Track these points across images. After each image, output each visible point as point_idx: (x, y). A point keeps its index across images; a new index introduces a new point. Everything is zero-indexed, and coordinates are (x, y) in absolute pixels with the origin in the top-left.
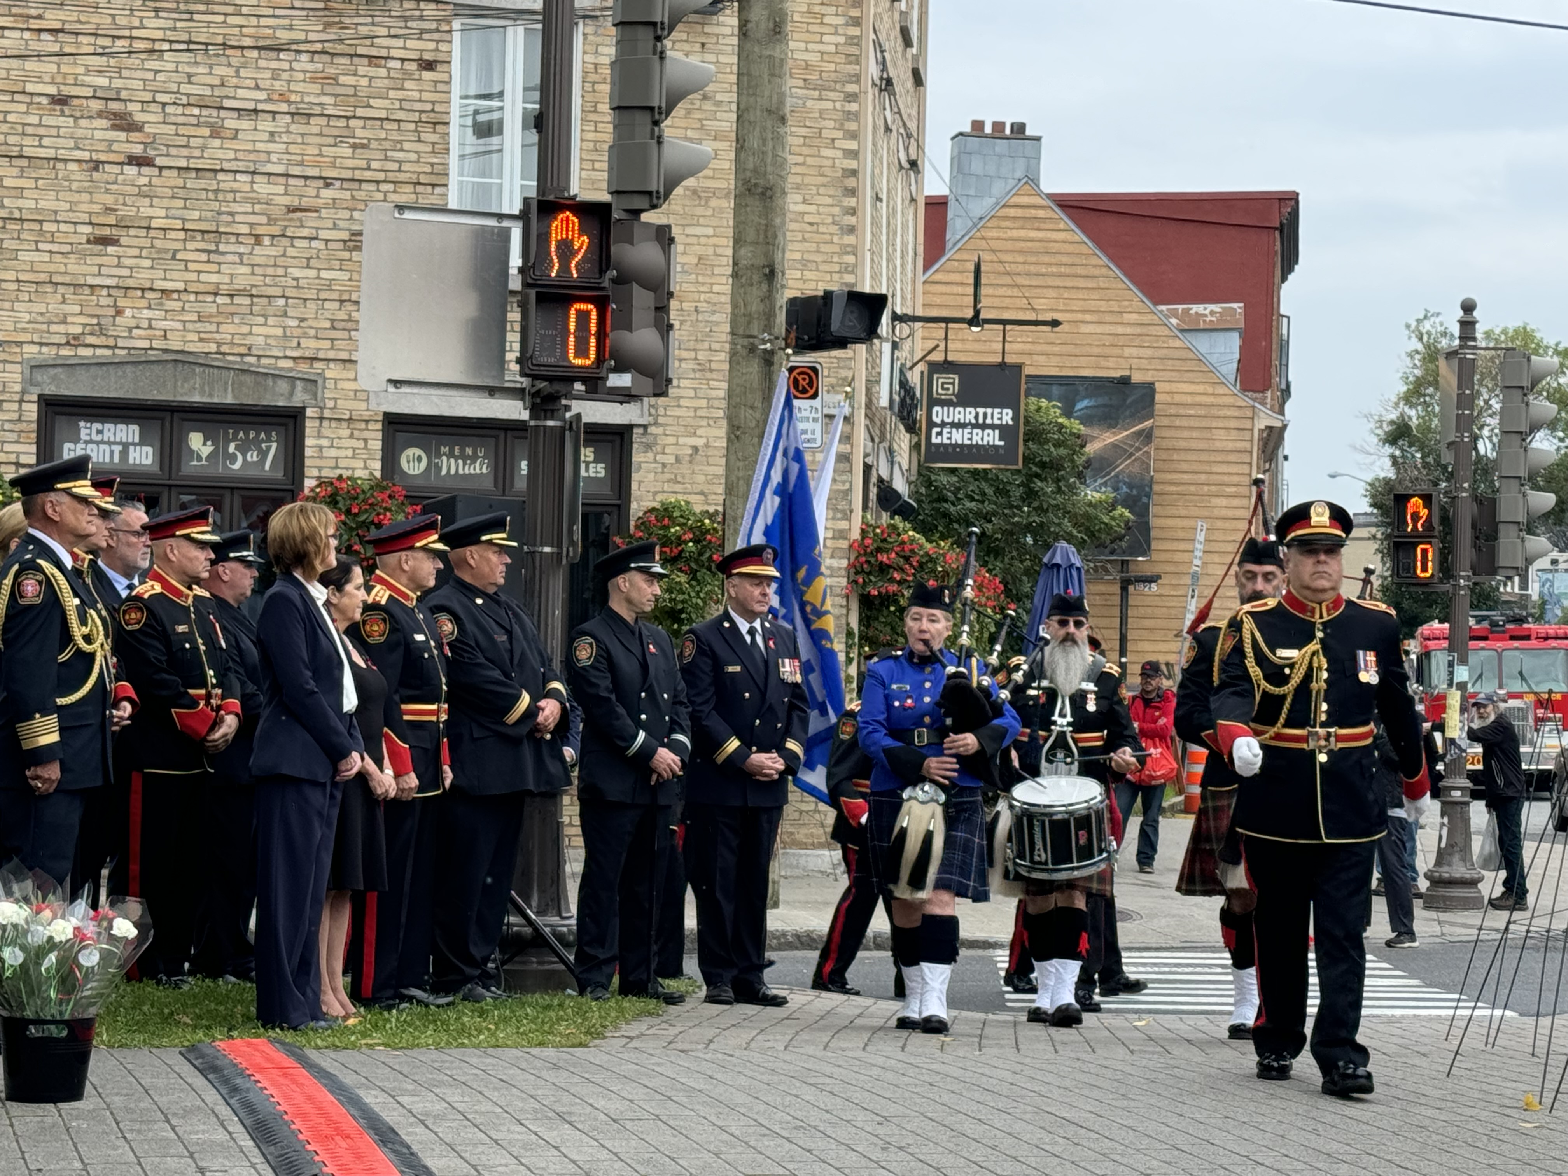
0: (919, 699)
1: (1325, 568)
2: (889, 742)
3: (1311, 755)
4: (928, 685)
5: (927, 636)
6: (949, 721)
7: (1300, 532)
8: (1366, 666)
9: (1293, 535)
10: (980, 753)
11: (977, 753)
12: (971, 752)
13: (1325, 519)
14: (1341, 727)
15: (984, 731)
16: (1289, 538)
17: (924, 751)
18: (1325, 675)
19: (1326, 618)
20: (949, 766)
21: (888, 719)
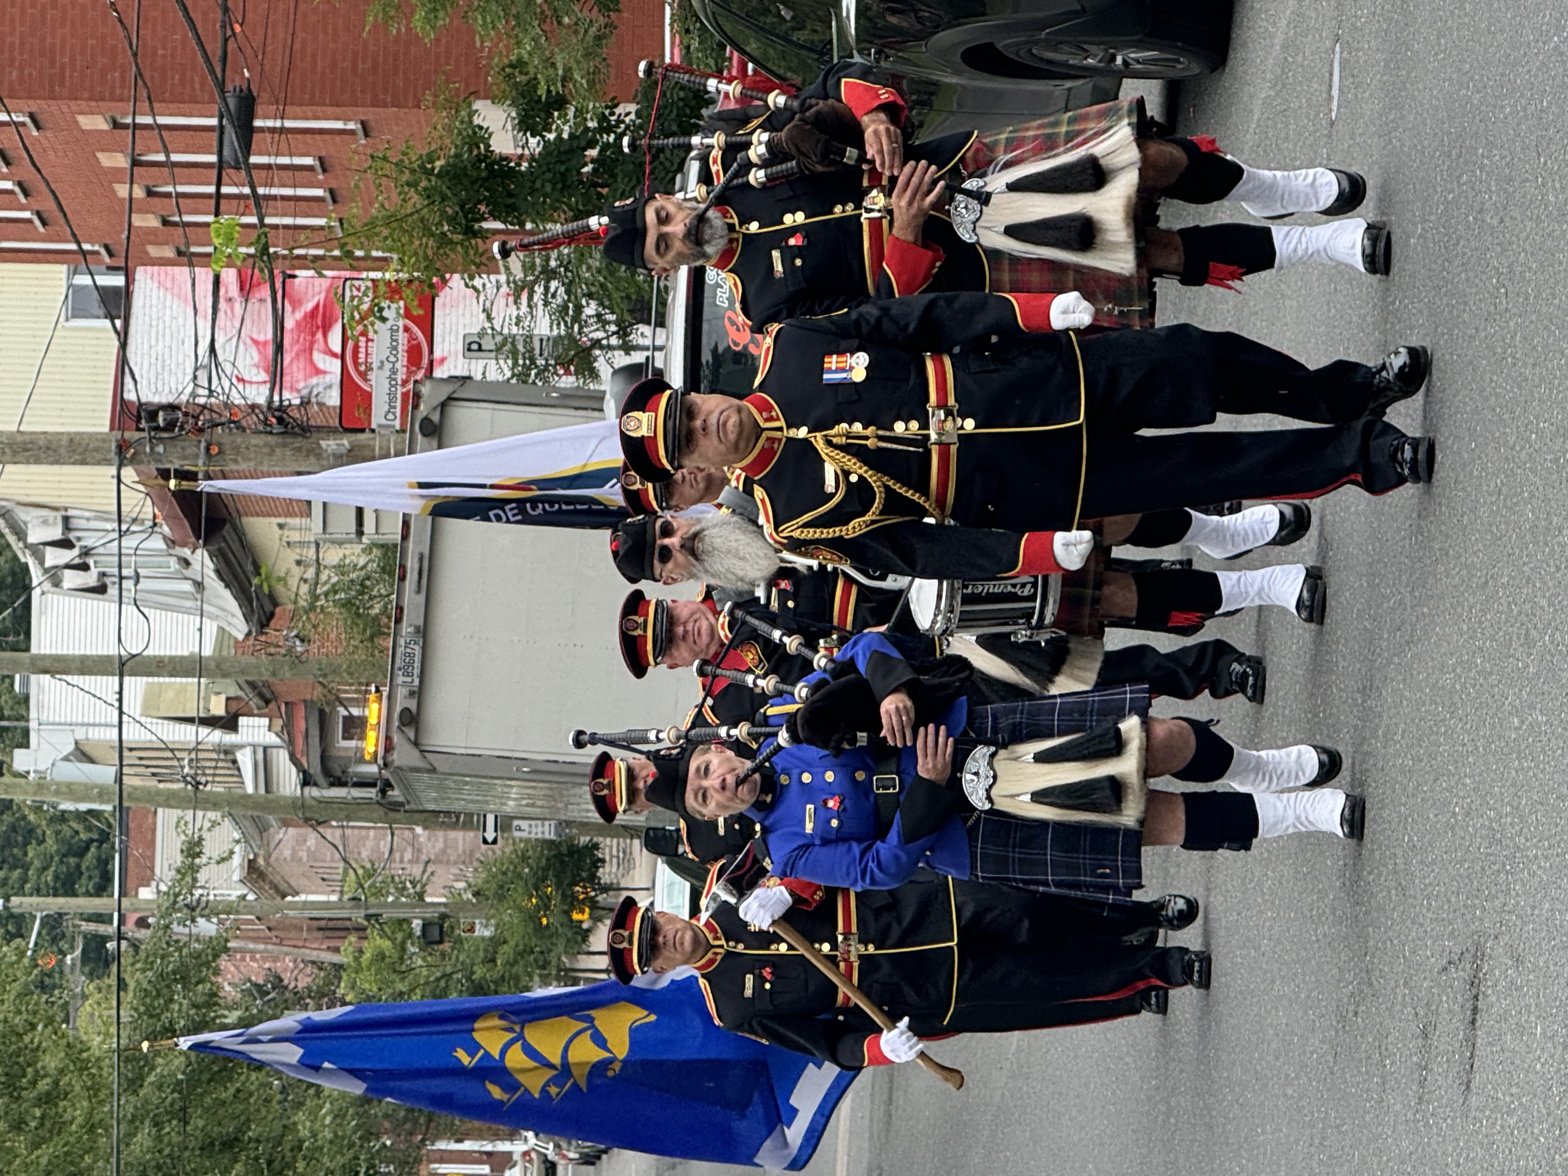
0: (829, 790)
1: (713, 420)
2: (893, 836)
3: (965, 439)
4: (806, 778)
5: (730, 779)
6: (862, 737)
7: (662, 452)
8: (843, 370)
9: (664, 461)
10: (911, 689)
11: (911, 696)
12: (909, 703)
13: (644, 417)
14: (927, 400)
15: (877, 686)
16: (669, 467)
17: (909, 780)
18: (857, 427)
19: (782, 423)
20: (931, 738)
21: (859, 840)
